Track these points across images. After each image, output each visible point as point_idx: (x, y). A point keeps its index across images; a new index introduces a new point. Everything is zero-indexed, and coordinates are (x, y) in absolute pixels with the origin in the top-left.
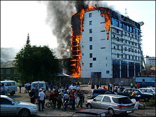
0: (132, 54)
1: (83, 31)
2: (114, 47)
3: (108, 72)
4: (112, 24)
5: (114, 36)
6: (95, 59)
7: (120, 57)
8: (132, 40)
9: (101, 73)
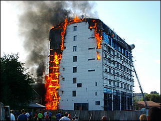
0: (125, 81)
1: (65, 48)
2: (106, 69)
3: (98, 103)
4: (103, 39)
5: (106, 56)
6: (79, 85)
7: (112, 84)
8: (124, 64)
9: (88, 104)
